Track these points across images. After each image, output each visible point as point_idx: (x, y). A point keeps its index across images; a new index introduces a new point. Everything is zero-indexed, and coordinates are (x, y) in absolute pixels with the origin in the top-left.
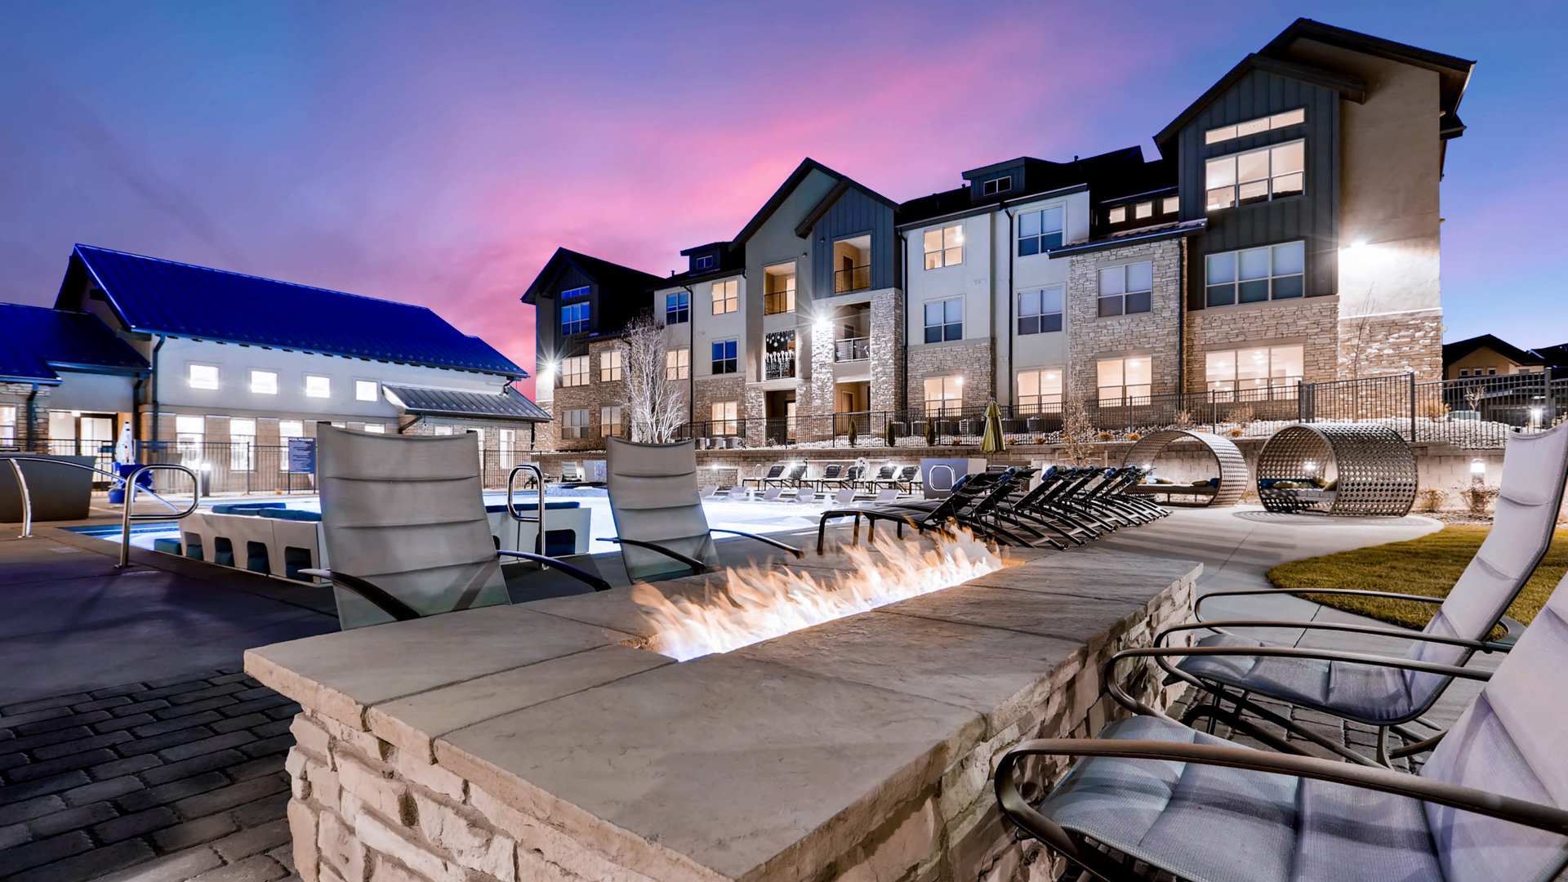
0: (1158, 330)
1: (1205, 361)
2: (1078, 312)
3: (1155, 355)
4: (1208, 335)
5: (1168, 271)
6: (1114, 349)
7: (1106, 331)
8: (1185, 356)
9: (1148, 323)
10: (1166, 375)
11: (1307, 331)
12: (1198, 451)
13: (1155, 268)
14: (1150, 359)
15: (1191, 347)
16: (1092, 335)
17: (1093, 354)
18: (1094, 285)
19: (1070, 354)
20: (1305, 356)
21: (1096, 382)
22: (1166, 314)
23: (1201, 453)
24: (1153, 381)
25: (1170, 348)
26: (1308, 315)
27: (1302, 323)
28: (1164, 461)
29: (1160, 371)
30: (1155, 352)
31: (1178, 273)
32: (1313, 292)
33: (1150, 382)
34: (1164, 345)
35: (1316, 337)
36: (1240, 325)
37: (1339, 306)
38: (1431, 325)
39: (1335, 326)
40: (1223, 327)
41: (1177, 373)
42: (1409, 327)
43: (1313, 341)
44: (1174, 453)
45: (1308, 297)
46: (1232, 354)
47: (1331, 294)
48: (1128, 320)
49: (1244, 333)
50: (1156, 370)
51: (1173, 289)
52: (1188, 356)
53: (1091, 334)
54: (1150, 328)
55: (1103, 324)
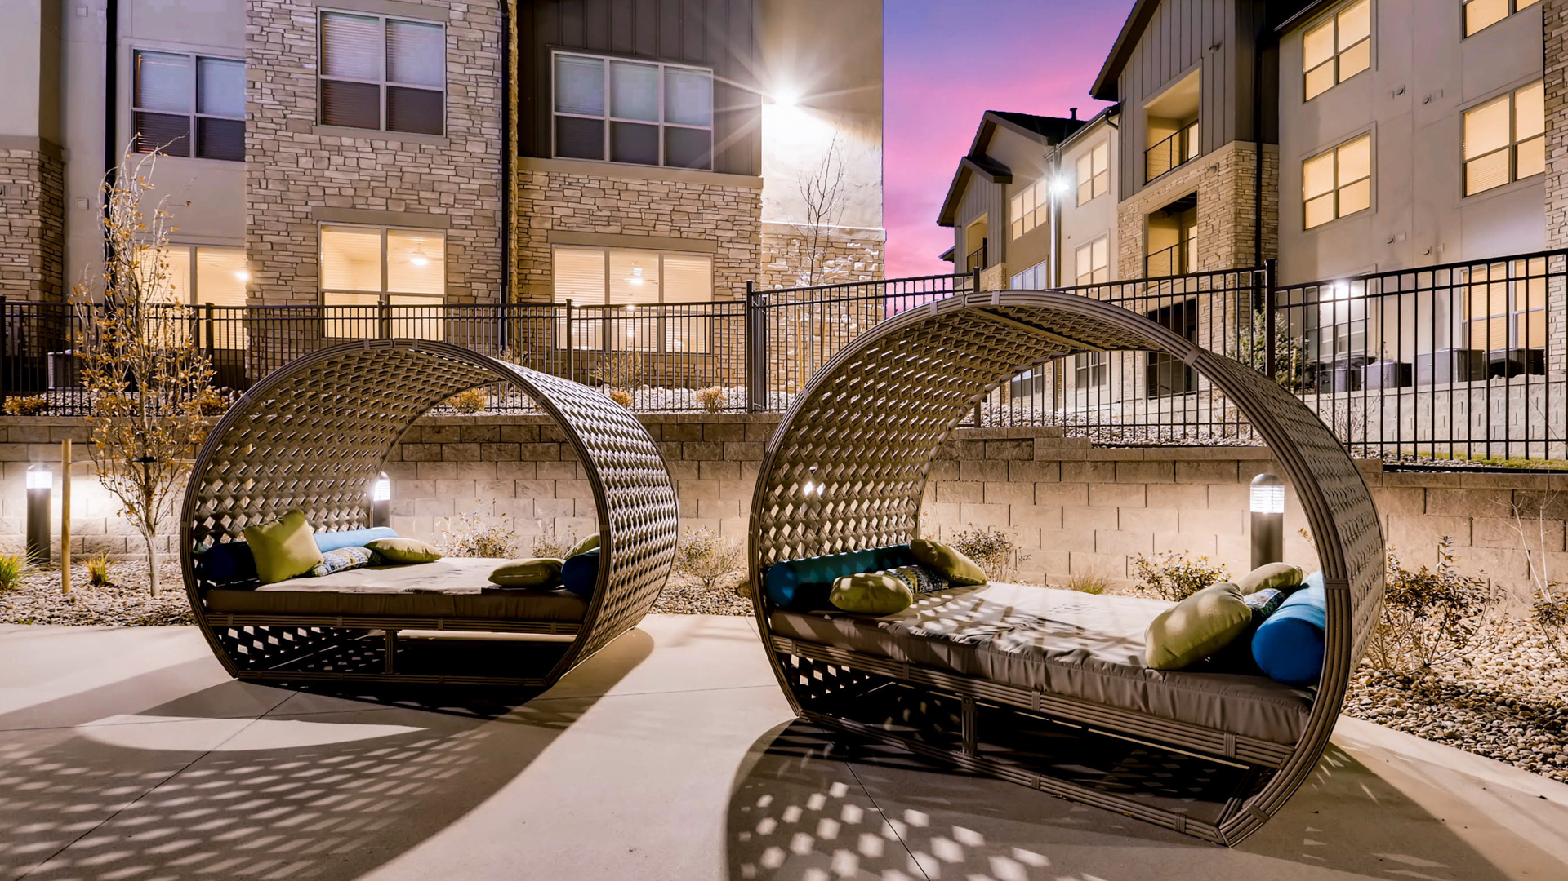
0: (457, 179)
1: (551, 263)
2: (267, 100)
3: (451, 232)
4: (558, 212)
5: (478, 54)
6: (360, 203)
7: (340, 160)
8: (513, 245)
9: (437, 159)
10: (475, 278)
11: (718, 233)
12: (534, 441)
13: (452, 40)
14: (442, 240)
15: (525, 231)
16: (305, 162)
17: (308, 209)
18: (309, 44)
19: (247, 199)
20: (713, 277)
21: (317, 275)
22: (477, 148)
23: (540, 447)
24: (447, 287)
25: (484, 222)
26: (720, 204)
27: (710, 217)
28: (449, 467)
29: (465, 268)
30: (452, 226)
31: (499, 64)
32: (725, 166)
33: (442, 291)
34: (470, 212)
35: (730, 245)
36: (612, 203)
37: (762, 197)
38: (872, 253)
39: (756, 232)
40: (584, 200)
41: (498, 276)
42: (848, 252)
43: (725, 252)
44: (475, 447)
45: (719, 172)
46: (598, 257)
47: (752, 175)
48: (394, 145)
49: (620, 220)
50: (454, 266)
51: (489, 94)
52: (520, 248)
53: (303, 160)
54: (442, 172)
55: (328, 141)
